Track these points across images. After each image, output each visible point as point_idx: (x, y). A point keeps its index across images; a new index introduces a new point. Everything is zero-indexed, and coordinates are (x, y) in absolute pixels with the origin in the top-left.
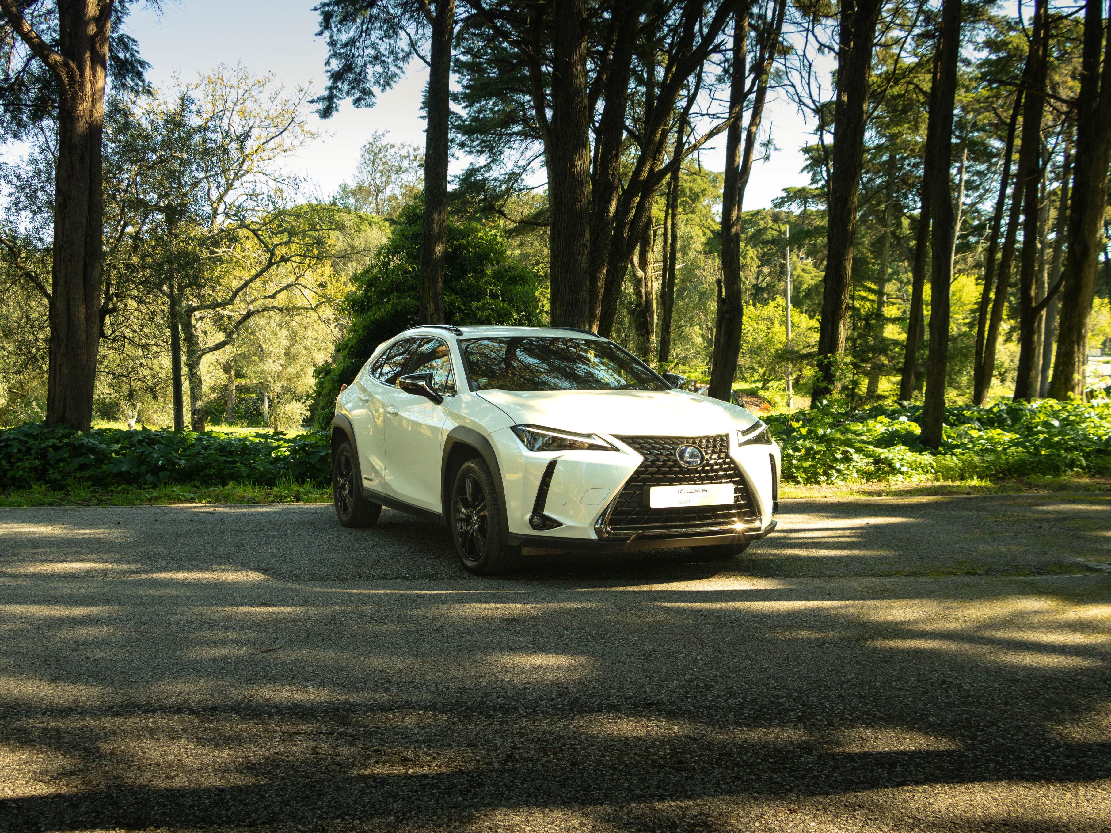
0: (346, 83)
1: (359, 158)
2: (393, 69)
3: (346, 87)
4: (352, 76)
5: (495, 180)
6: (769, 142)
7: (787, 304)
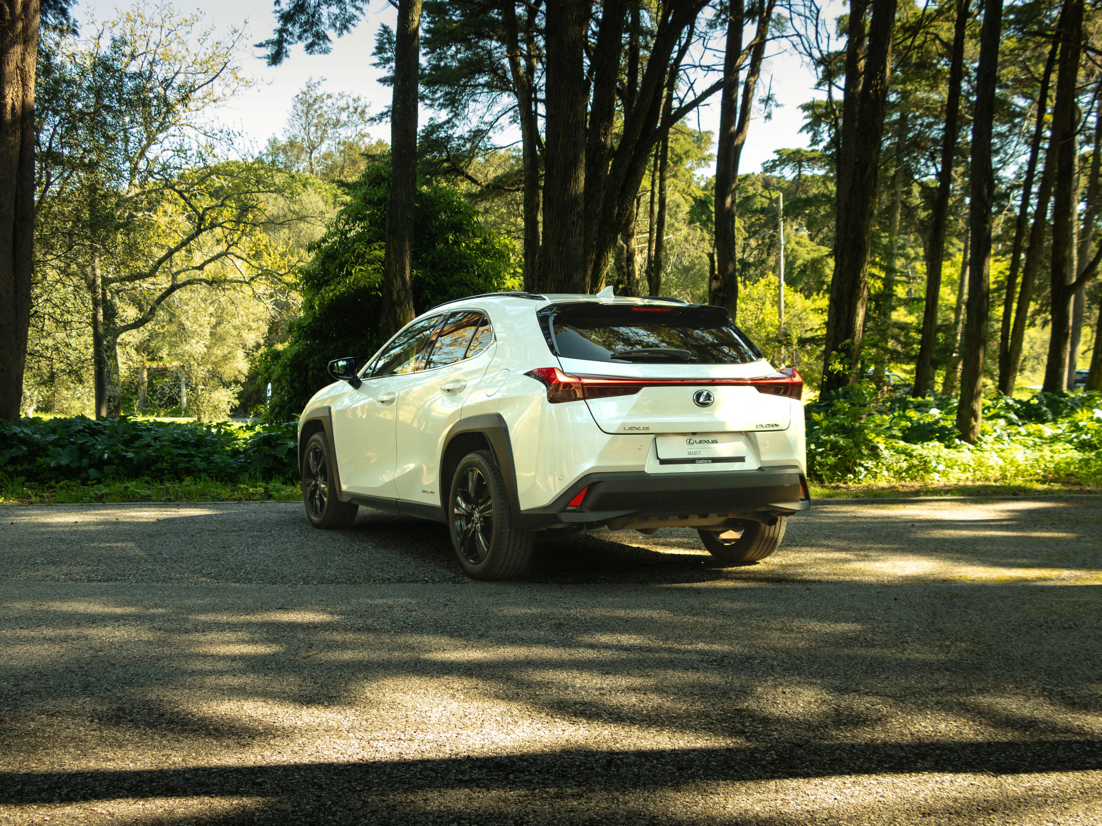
0: (297, 26)
1: (291, 109)
2: (351, 10)
3: (297, 30)
4: (303, 18)
5: (460, 137)
6: (769, 98)
7: (779, 282)
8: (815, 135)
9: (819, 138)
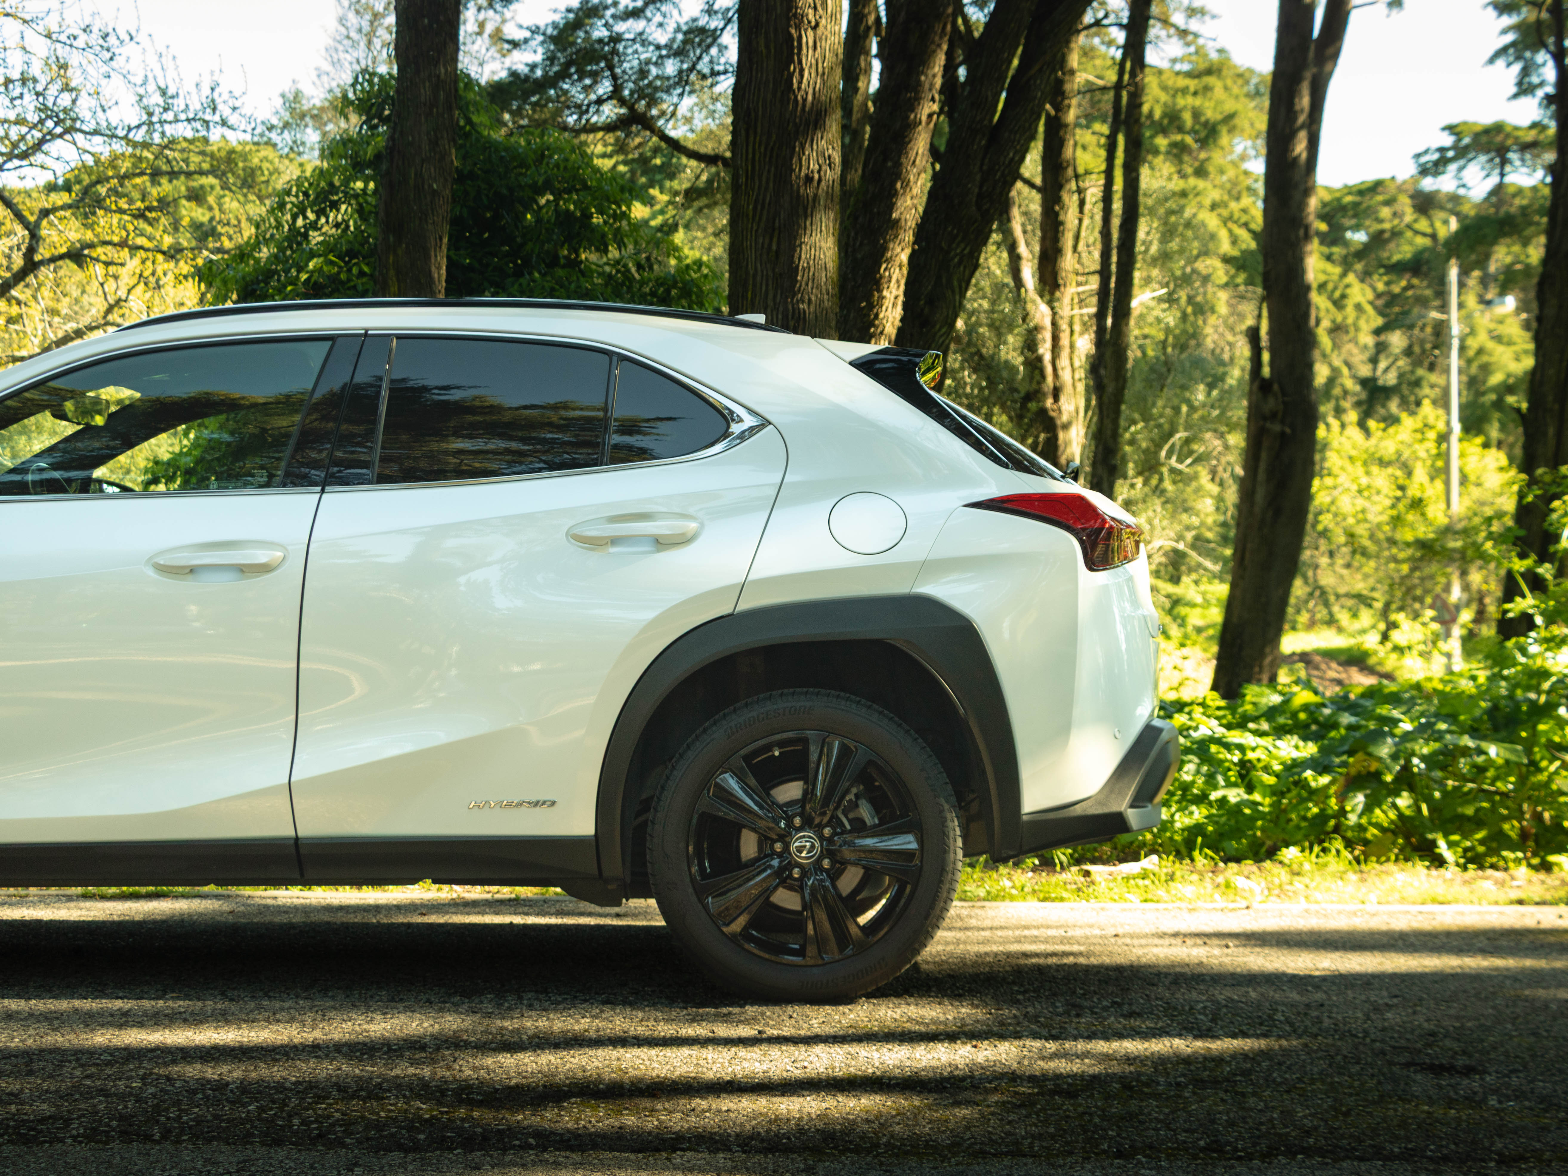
7: (1448, 423)
8: (1525, 72)
9: (1535, 80)
